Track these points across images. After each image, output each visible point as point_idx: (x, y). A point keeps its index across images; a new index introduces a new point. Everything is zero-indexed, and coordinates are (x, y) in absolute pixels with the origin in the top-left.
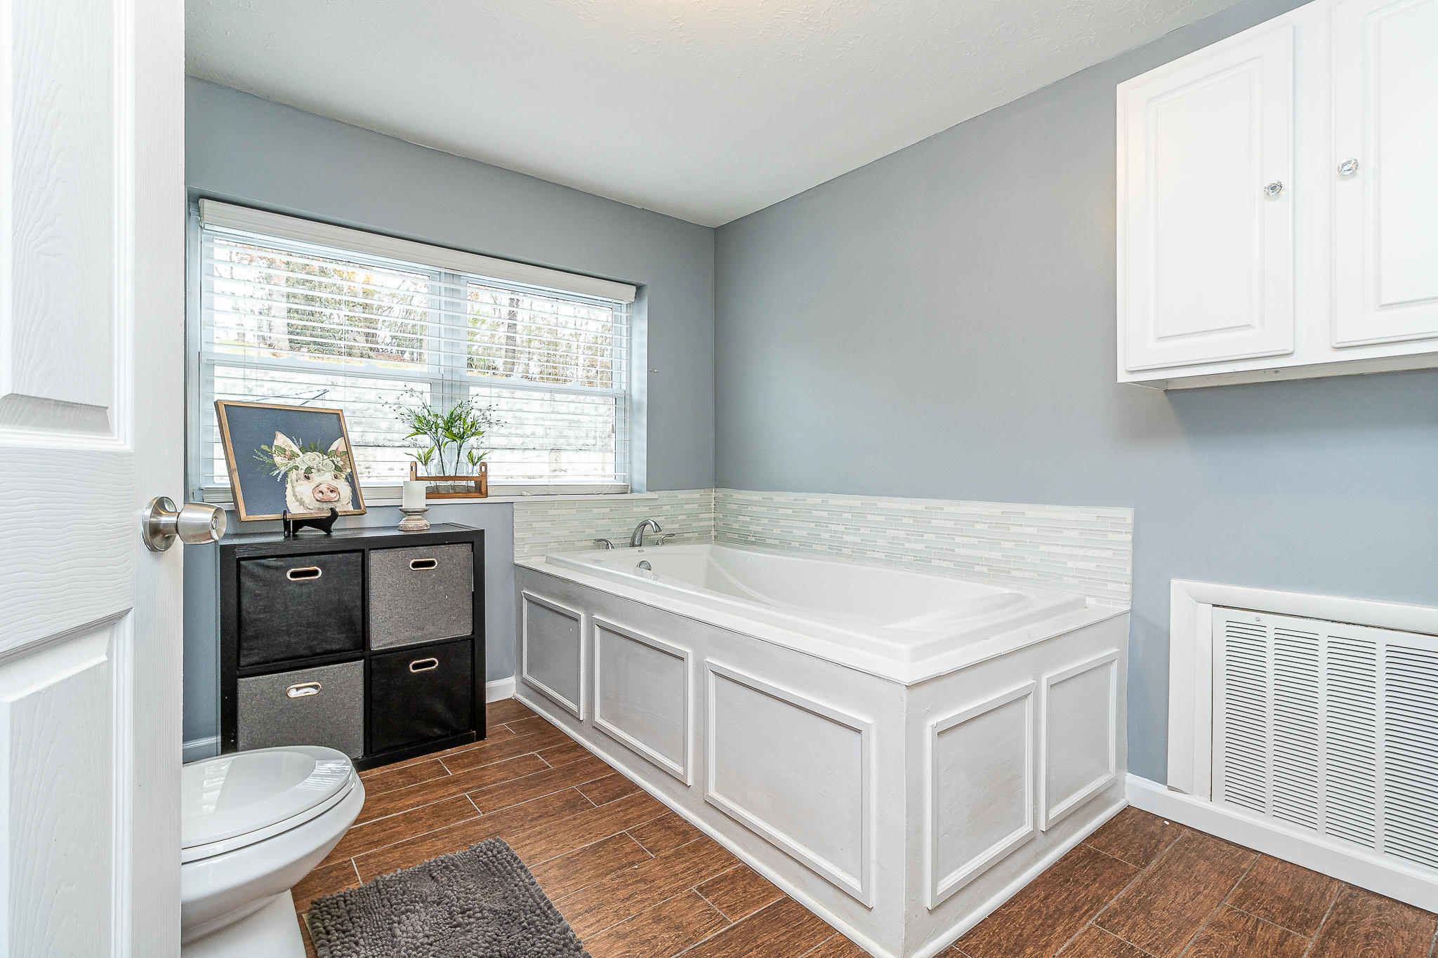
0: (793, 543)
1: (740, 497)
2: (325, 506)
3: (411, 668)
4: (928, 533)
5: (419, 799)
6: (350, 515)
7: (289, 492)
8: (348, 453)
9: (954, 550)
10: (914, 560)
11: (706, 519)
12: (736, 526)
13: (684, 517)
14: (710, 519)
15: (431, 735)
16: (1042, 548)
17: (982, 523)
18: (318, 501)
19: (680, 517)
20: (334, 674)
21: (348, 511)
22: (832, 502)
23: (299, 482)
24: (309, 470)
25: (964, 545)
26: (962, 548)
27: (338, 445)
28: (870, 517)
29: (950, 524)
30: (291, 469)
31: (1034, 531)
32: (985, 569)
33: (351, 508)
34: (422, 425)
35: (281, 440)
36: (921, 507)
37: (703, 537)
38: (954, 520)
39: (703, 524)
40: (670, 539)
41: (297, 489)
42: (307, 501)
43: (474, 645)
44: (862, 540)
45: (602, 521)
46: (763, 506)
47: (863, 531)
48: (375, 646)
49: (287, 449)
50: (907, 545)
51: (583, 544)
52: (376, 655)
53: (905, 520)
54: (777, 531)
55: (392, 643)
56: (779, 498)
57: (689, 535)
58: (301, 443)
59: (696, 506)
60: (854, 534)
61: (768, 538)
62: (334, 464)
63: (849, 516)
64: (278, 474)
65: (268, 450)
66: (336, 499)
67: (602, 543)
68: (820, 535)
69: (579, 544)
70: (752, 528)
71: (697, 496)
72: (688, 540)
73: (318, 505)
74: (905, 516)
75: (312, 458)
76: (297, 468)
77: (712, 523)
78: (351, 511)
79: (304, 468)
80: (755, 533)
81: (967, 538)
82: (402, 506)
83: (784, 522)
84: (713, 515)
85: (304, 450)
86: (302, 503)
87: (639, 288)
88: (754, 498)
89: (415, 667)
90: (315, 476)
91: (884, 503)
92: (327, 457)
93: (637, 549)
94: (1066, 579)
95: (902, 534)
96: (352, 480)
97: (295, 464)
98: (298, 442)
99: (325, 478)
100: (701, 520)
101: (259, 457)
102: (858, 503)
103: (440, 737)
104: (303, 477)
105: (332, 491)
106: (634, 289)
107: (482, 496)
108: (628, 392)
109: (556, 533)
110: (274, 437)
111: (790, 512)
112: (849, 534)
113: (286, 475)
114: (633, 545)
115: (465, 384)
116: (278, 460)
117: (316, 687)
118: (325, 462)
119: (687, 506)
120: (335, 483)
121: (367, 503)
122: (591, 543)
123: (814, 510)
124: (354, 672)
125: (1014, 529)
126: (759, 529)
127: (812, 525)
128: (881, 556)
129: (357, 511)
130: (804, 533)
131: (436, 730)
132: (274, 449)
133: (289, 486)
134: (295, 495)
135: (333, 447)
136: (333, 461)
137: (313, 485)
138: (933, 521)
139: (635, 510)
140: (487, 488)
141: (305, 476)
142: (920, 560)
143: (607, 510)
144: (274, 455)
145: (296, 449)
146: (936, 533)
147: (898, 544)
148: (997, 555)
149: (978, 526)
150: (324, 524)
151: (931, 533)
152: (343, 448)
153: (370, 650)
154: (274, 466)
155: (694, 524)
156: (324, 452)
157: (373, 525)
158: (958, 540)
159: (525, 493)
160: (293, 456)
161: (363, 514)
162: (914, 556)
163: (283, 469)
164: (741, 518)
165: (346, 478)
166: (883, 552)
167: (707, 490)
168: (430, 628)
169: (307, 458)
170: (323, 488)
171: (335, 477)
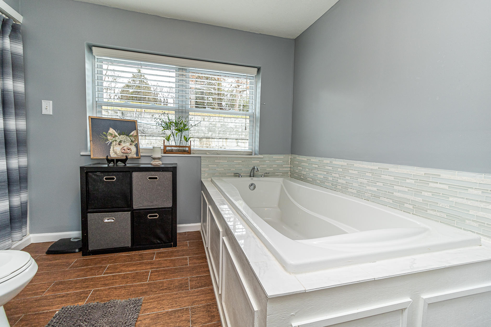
0: (317, 181)
1: (299, 158)
2: (125, 155)
3: (148, 216)
4: (379, 182)
5: (135, 268)
6: (134, 158)
7: (111, 149)
8: (137, 136)
9: (393, 193)
10: (371, 196)
11: (286, 167)
12: (297, 171)
13: (276, 166)
14: (288, 167)
15: (156, 242)
16: (451, 199)
17: (411, 179)
18: (122, 153)
19: (274, 166)
20: (120, 215)
21: (133, 157)
22: (334, 162)
23: (116, 146)
24: (121, 142)
25: (399, 191)
26: (398, 192)
27: (133, 133)
28: (350, 171)
29: (392, 178)
30: (113, 141)
31: (446, 187)
32: (411, 207)
33: (135, 156)
34: (167, 126)
35: (111, 131)
36: (376, 168)
37: (284, 175)
38: (395, 176)
39: (285, 169)
40: (266, 175)
41: (115, 148)
42: (118, 153)
43: (173, 210)
44: (346, 182)
45: (238, 166)
46: (307, 163)
47: (347, 178)
48: (135, 207)
49: (113, 134)
50: (368, 188)
51: (230, 174)
52: (135, 210)
53: (367, 174)
54: (312, 175)
55: (141, 207)
56: (314, 159)
57: (278, 174)
58: (119, 132)
59: (282, 162)
60: (343, 179)
61: (308, 178)
62: (131, 139)
63: (341, 170)
64: (108, 143)
65: (106, 134)
66: (130, 152)
67: (237, 175)
68: (328, 178)
69: (228, 174)
70: (303, 172)
71: (282, 157)
72: (277, 176)
73: (122, 154)
74: (368, 172)
75: (123, 138)
76: (116, 141)
77: (289, 169)
78: (135, 157)
79: (119, 141)
80: (304, 175)
81: (401, 188)
82: (152, 156)
83: (315, 171)
84: (289, 166)
85: (120, 134)
86: (116, 153)
87: (259, 69)
88: (304, 159)
89: (150, 216)
90: (123, 145)
91: (358, 164)
92: (128, 137)
93: (252, 178)
94: (468, 221)
95: (365, 181)
96: (137, 146)
97: (115, 139)
98: (118, 131)
99: (127, 145)
100: (284, 167)
101: (102, 136)
102: (346, 164)
103: (158, 243)
104: (117, 144)
105: (128, 150)
106: (256, 70)
107: (188, 154)
108: (255, 113)
109: (218, 169)
110: (109, 129)
111: (317, 166)
112: (340, 179)
113: (111, 143)
114: (250, 176)
115: (187, 111)
116: (109, 137)
117: (113, 219)
118: (127, 139)
119: (278, 162)
120: (130, 147)
121: (142, 154)
122: (233, 174)
123: (327, 166)
124: (127, 215)
125: (431, 185)
126: (305, 173)
127: (325, 173)
128: (355, 191)
129: (137, 157)
130: (322, 177)
131: (158, 241)
132: (108, 134)
133: (112, 147)
134: (113, 150)
135: (131, 134)
136: (130, 139)
137: (121, 147)
138: (382, 176)
139: (253, 162)
140: (190, 151)
141: (119, 144)
142: (374, 196)
143: (241, 161)
144: (108, 136)
145: (117, 134)
146: (383, 183)
147: (363, 186)
148: (420, 199)
149: (408, 181)
150: (124, 161)
151: (381, 182)
152: (135, 134)
153: (133, 208)
154: (107, 140)
155: (280, 169)
156: (128, 135)
157: (144, 163)
158: (395, 187)
159: (207, 153)
160: (115, 136)
161: (140, 158)
162: (371, 194)
163: (110, 141)
164: (299, 168)
165: (135, 145)
166: (356, 190)
167: (287, 155)
168: (155, 203)
169: (121, 137)
170: (125, 148)
171: (130, 145)
